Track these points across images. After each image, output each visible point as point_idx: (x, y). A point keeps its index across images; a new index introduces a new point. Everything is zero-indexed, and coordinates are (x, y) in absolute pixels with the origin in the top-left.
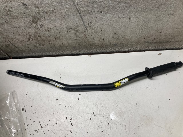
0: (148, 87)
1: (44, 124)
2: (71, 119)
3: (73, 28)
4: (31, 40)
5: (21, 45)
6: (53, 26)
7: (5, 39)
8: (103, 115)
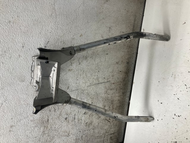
0: (164, 45)
1: (174, 139)
2: (175, 115)
3: (106, 90)
4: (109, 120)
5: (112, 129)
6: (102, 102)
7: (105, 137)
8: (178, 87)
